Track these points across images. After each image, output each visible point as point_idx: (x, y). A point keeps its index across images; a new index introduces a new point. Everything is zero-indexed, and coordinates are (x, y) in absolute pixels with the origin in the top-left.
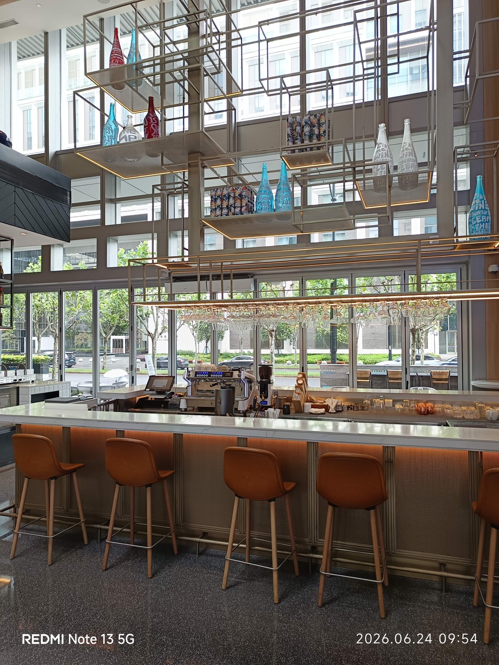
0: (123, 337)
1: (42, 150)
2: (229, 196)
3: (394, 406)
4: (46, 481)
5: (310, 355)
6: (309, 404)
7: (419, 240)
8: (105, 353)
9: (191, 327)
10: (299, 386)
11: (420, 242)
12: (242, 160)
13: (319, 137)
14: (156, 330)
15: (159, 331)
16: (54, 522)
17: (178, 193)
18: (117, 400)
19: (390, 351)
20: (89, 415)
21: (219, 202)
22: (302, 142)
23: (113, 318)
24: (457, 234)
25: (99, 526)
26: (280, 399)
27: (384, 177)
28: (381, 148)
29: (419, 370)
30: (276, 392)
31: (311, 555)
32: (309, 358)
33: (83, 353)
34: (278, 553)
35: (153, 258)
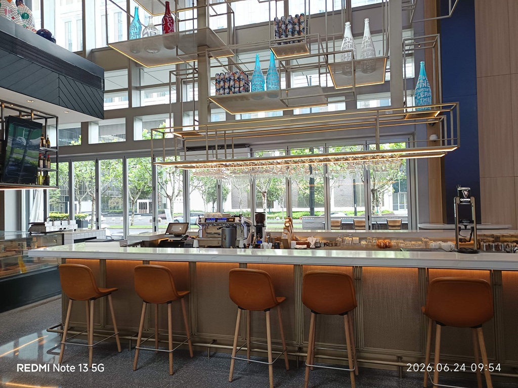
0: (147, 201)
1: (80, 49)
2: (230, 79)
3: (360, 242)
4: (87, 302)
5: (294, 212)
6: (295, 242)
7: (378, 110)
8: (133, 213)
9: (201, 192)
10: (286, 228)
11: (378, 112)
12: (239, 56)
13: (299, 32)
14: (173, 193)
15: (176, 193)
16: (94, 336)
17: (190, 82)
18: (143, 242)
19: (355, 209)
20: (122, 250)
21: (222, 84)
22: (287, 36)
23: (139, 184)
24: (406, 106)
25: (130, 337)
26: (272, 239)
27: (350, 62)
28: (347, 41)
29: (378, 219)
30: (269, 234)
31: (298, 354)
32: (294, 215)
33: (116, 213)
34: (272, 353)
35: (170, 127)
